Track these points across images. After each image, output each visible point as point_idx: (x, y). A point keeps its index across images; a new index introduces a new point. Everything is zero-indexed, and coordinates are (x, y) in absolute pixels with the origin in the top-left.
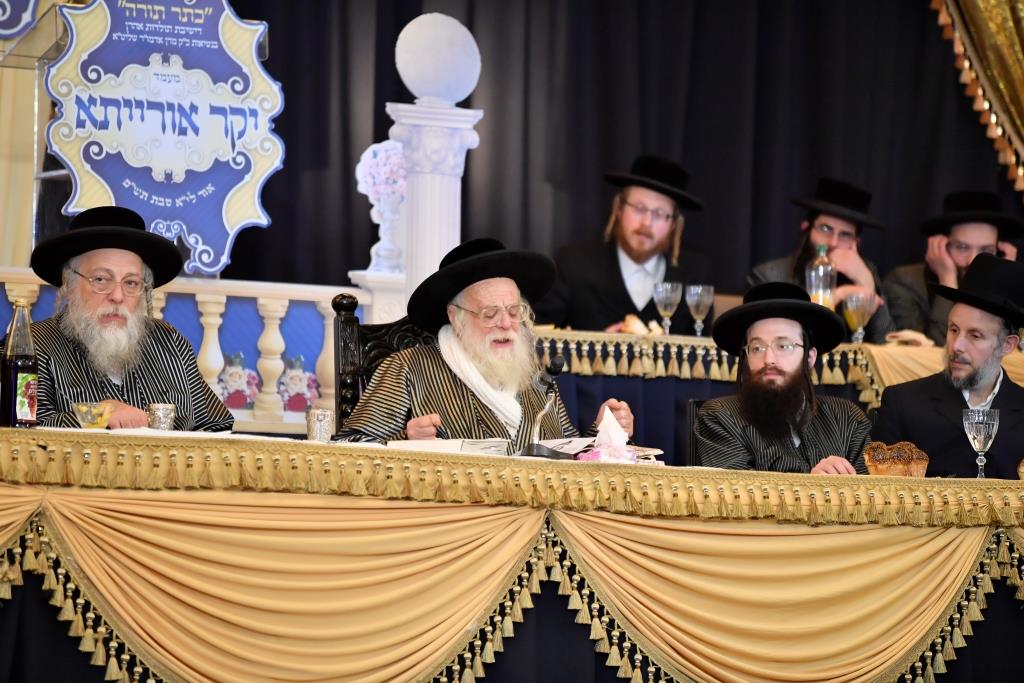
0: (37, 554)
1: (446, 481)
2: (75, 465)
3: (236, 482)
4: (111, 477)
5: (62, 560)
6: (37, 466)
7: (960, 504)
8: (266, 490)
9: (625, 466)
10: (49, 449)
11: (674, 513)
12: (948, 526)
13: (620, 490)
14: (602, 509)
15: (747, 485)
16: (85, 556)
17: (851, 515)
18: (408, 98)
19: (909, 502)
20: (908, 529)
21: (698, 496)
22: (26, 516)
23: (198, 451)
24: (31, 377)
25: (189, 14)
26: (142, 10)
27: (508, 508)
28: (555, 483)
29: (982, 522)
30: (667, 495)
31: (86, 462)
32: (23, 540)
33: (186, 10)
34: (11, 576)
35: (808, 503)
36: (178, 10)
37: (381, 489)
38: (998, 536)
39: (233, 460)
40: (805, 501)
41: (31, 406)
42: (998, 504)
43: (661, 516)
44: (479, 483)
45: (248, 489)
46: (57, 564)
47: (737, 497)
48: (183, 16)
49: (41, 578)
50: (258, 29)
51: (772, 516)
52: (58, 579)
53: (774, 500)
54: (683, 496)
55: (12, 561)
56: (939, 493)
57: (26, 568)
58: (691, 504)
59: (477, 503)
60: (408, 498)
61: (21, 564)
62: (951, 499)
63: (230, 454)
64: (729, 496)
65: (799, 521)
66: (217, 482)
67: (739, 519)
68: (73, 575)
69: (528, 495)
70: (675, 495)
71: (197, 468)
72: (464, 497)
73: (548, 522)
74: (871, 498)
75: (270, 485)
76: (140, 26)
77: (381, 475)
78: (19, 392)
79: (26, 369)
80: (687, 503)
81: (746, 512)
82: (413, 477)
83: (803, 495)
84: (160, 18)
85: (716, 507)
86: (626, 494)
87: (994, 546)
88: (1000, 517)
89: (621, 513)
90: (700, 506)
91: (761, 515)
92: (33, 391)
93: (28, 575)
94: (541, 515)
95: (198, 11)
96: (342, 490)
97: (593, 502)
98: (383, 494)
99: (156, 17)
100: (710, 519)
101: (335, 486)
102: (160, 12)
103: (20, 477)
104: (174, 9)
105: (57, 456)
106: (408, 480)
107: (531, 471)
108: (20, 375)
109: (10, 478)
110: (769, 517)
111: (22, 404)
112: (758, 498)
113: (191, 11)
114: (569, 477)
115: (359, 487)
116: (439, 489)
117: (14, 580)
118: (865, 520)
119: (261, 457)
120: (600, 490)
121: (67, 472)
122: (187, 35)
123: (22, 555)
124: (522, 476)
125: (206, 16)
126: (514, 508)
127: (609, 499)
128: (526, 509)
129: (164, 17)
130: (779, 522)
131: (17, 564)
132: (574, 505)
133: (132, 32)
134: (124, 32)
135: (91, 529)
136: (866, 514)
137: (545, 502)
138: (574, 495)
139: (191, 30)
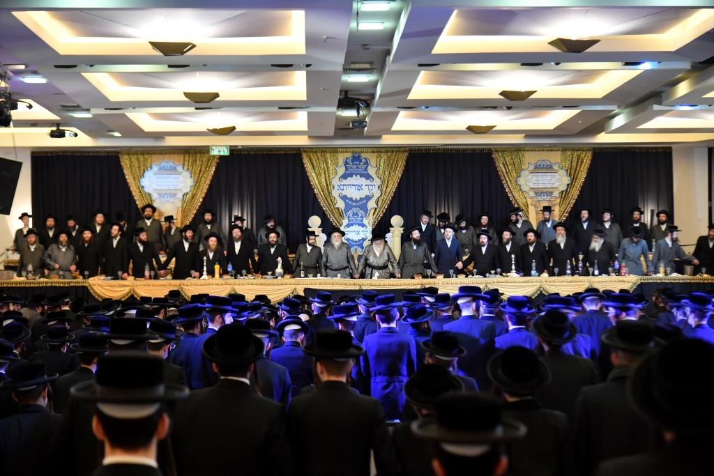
18: (393, 227)
138: (366, 284)
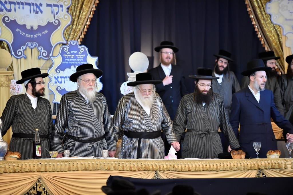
0: (40, 187)
1: (132, 166)
2: (48, 167)
3: (84, 169)
4: (56, 169)
5: (45, 188)
6: (39, 168)
7: (251, 165)
8: (91, 170)
9: (173, 160)
10: (42, 163)
11: (185, 170)
12: (248, 170)
13: (172, 166)
14: (168, 170)
15: (202, 163)
16: (50, 187)
17: (226, 169)
19: (239, 165)
20: (239, 171)
21: (190, 166)
22: (37, 179)
23: (75, 162)
24: (39, 146)
25: (80, 57)
26: (69, 56)
27: (147, 171)
28: (157, 165)
29: (256, 168)
30: (183, 166)
31: (50, 166)
32: (37, 184)
33: (79, 56)
34: (34, 193)
35: (216, 166)
36: (77, 56)
37: (117, 168)
38: (260, 171)
39: (83, 164)
40: (215, 166)
41: (40, 153)
42: (260, 164)
43: (182, 171)
44: (140, 166)
45: (87, 170)
46: (44, 189)
47: (200, 166)
48: (78, 57)
49: (41, 192)
50: (96, 58)
51: (208, 170)
52: (45, 193)
53: (208, 166)
54: (187, 166)
55: (34, 189)
56: (246, 162)
57: (37, 191)
58: (189, 168)
59: (139, 170)
60: (123, 170)
61: (36, 190)
62: (249, 164)
63: (83, 162)
64: (198, 166)
65: (214, 171)
66: (80, 169)
67: (200, 171)
68: (48, 191)
69: (151, 168)
70: (185, 166)
71: (75, 166)
72: (136, 169)
73: (156, 174)
74: (230, 164)
75: (92, 169)
76: (69, 60)
77: (117, 165)
78: (37, 150)
79: (38, 144)
80: (188, 168)
81: (201, 169)
82: (125, 165)
83: (215, 165)
84: (73, 58)
85: (195, 168)
86: (174, 167)
87: (259, 174)
88: (260, 167)
89: (173, 171)
90: (191, 168)
91: (205, 170)
92: (40, 149)
93: (38, 192)
94: (154, 172)
95: (82, 56)
96: (108, 169)
97: (166, 169)
98: (118, 169)
99: (72, 58)
100: (193, 171)
101: (106, 169)
102: (73, 57)
103: (35, 170)
104: (76, 56)
105: (44, 165)
106: (123, 166)
107: (152, 162)
108: (37, 146)
109: (33, 171)
110: (207, 170)
111: (38, 152)
112: (204, 166)
113: (80, 56)
114: (161, 163)
115: (112, 168)
116: (131, 168)
117: (35, 193)
118: (229, 169)
119: (90, 163)
120: (168, 166)
121: (46, 169)
122: (79, 61)
123: (36, 188)
124: (150, 164)
125: (84, 57)
126: (148, 171)
127: (170, 168)
128: (151, 171)
129: (74, 57)
130: (209, 171)
131: (35, 190)
132: (162, 170)
133: (67, 61)
134: (65, 61)
135: (52, 181)
136: (229, 168)
137: (155, 169)
138: (162, 167)
139: (80, 60)
